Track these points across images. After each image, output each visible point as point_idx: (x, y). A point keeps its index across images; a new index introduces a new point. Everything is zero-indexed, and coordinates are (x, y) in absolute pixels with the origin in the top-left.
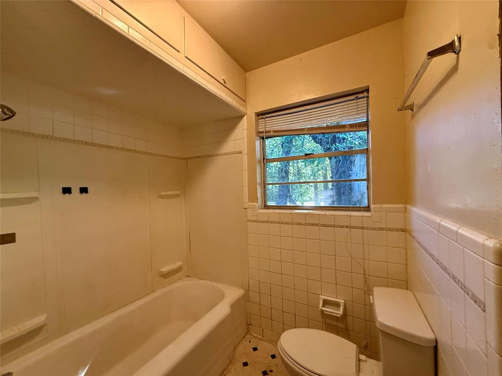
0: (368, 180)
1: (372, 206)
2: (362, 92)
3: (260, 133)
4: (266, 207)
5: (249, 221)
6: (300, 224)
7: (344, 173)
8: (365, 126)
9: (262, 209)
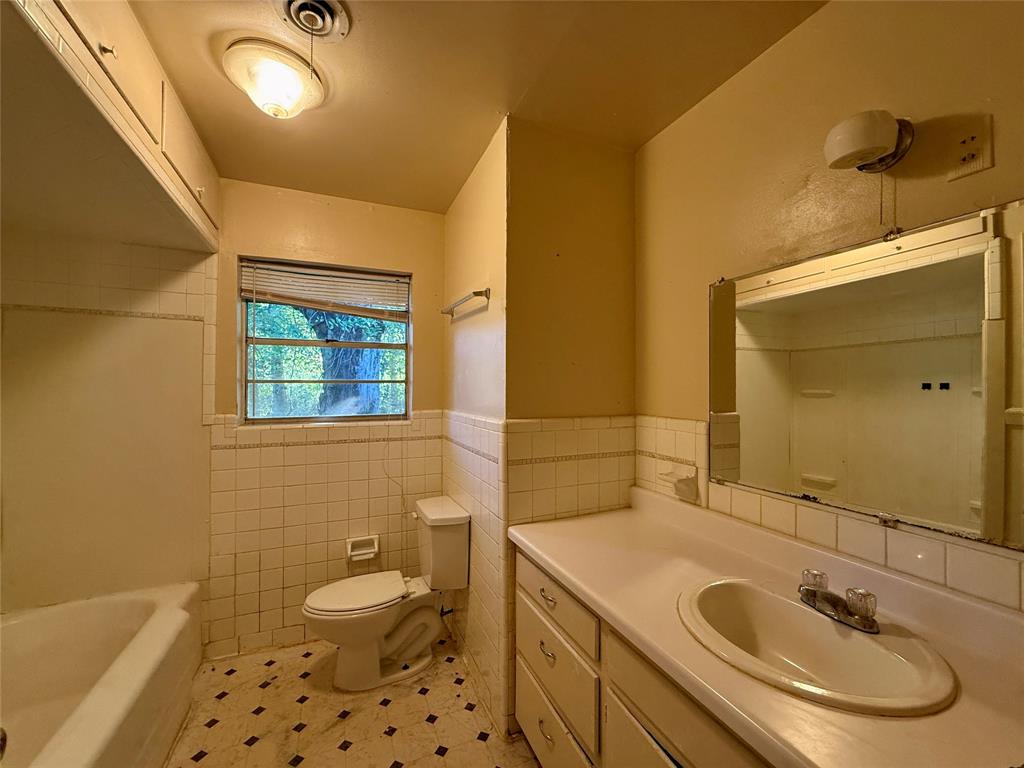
0: (406, 382)
1: (411, 413)
2: (404, 276)
3: (242, 290)
4: (248, 421)
5: (216, 447)
6: (319, 443)
7: (347, 367)
8: (403, 316)
9: (241, 425)
